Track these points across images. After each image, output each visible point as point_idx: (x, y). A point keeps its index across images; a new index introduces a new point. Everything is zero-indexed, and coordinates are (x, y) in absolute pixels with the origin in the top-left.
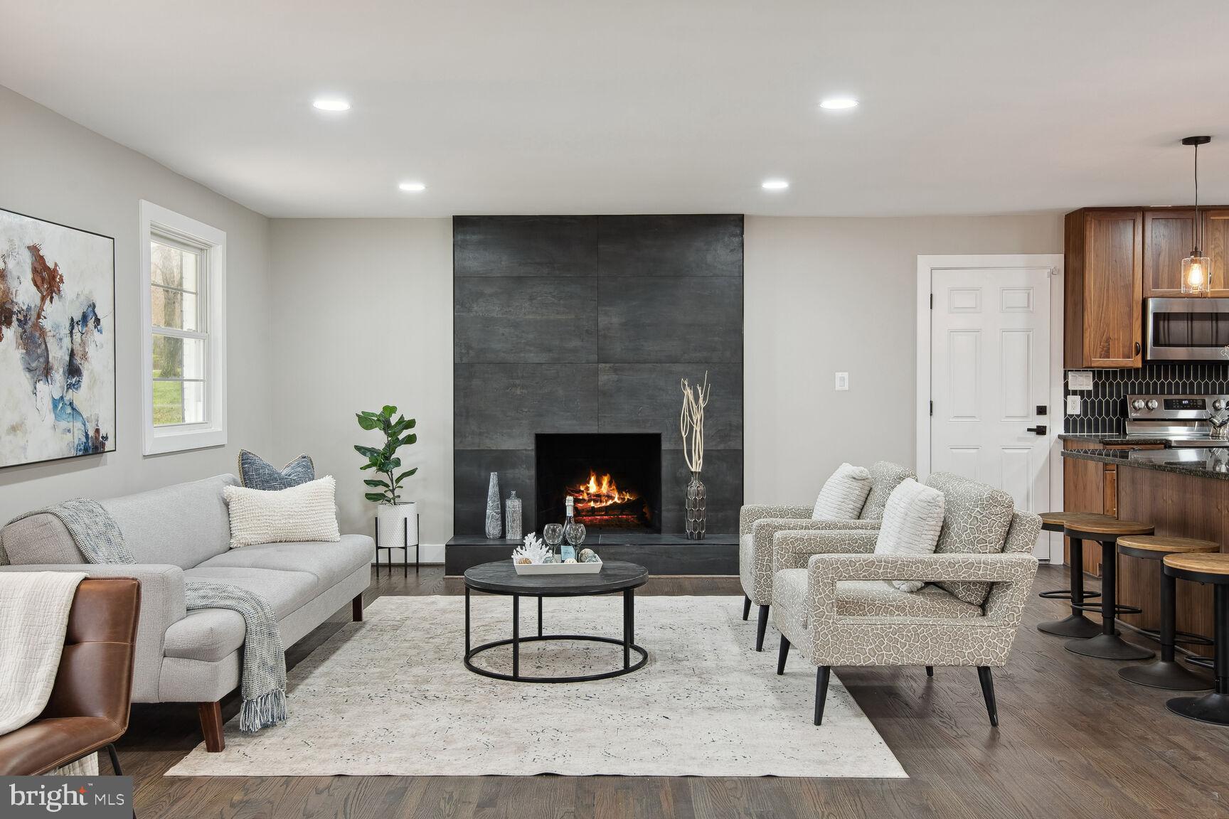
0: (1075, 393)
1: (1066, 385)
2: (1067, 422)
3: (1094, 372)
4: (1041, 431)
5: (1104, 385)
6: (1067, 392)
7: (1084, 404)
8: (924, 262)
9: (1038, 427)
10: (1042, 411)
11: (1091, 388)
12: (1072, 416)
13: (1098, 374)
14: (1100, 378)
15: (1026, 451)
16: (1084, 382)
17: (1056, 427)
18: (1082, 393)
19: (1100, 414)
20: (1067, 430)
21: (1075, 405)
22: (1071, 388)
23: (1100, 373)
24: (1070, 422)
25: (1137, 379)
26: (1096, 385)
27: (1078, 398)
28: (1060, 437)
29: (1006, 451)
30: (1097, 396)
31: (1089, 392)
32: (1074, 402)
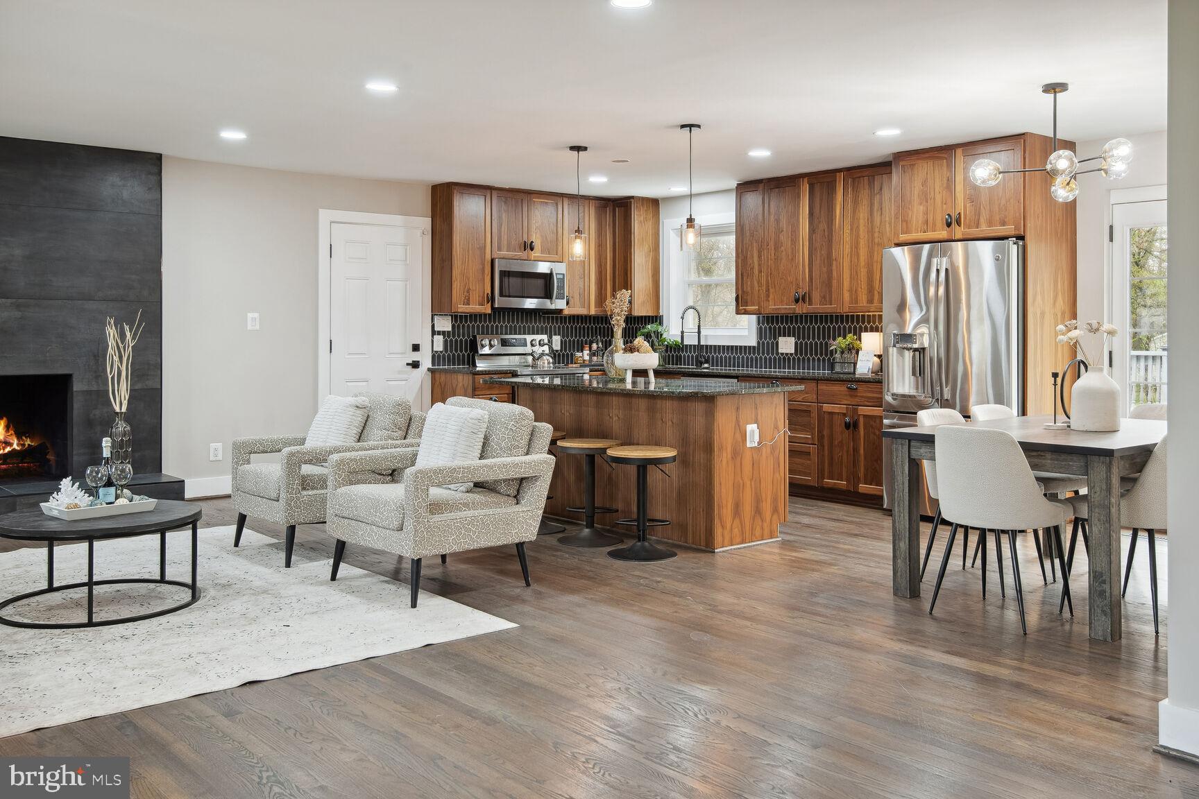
0: (439, 333)
1: (433, 326)
2: (433, 357)
3: (452, 316)
4: (415, 365)
5: (459, 326)
6: (434, 333)
7: (445, 342)
8: (325, 215)
9: (413, 361)
10: (416, 348)
11: (450, 329)
12: (437, 352)
13: (456, 318)
14: (456, 321)
15: (404, 382)
16: (445, 324)
17: (427, 363)
18: (443, 333)
19: (456, 351)
20: (433, 364)
21: (439, 347)
22: (436, 329)
24: (436, 357)
25: (480, 322)
26: (453, 326)
27: (441, 337)
28: (429, 369)
29: (390, 383)
30: (454, 336)
31: (449, 332)
32: (438, 341)
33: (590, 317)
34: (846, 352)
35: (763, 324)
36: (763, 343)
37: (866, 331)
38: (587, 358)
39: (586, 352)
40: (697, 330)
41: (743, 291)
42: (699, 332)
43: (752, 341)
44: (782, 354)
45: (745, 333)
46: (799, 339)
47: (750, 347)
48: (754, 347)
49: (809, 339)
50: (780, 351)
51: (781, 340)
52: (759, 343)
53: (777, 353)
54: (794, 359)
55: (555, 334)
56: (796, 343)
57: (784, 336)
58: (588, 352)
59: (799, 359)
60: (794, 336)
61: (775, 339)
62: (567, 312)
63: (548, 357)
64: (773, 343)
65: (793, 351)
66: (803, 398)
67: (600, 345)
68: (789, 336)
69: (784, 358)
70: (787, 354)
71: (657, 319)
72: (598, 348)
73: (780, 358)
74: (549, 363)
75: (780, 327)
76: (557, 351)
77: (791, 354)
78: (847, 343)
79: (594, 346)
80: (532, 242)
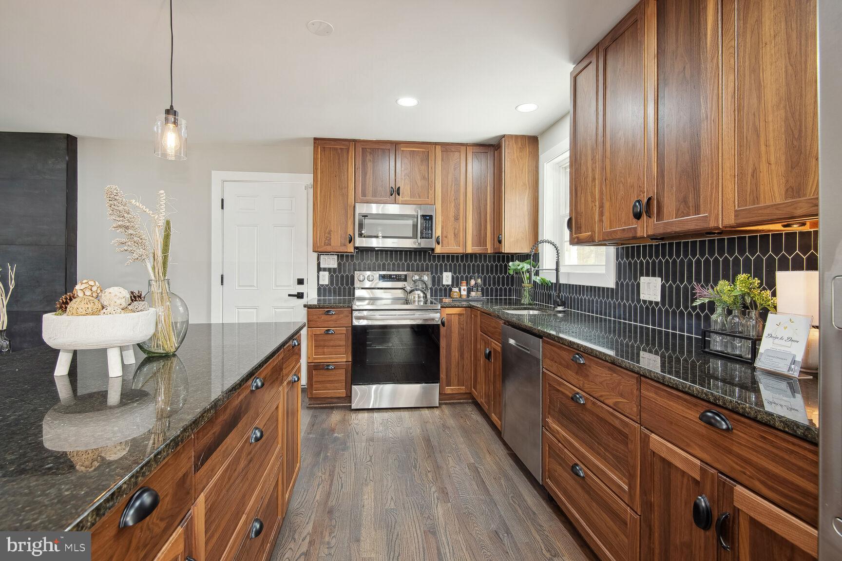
0: (325, 270)
1: (319, 264)
2: (319, 289)
3: (338, 255)
4: (300, 296)
5: (344, 264)
6: (319, 269)
7: (331, 278)
8: (217, 176)
9: (298, 293)
10: (301, 282)
11: (336, 266)
12: (322, 285)
13: (341, 256)
14: (342, 259)
15: (290, 310)
16: (331, 262)
17: (312, 293)
18: (329, 270)
19: (342, 285)
20: (319, 295)
21: (325, 278)
22: (322, 266)
23: (342, 256)
24: (322, 290)
26: (339, 264)
27: (327, 274)
30: (340, 272)
31: (335, 269)
32: (324, 276)
33: (467, 255)
34: (736, 312)
35: (622, 259)
36: (622, 283)
37: (784, 267)
38: (464, 293)
39: (464, 288)
40: (555, 267)
41: (577, 212)
42: (557, 270)
43: (610, 282)
44: (645, 301)
45: (602, 271)
46: (667, 281)
47: (608, 289)
48: (612, 289)
49: (682, 281)
50: (642, 297)
51: (644, 280)
52: (617, 283)
53: (639, 300)
54: (660, 310)
55: (446, 271)
56: (663, 287)
57: (647, 275)
58: (466, 288)
59: (667, 311)
60: (660, 276)
61: (636, 279)
62: (438, 250)
63: (419, 292)
64: (633, 285)
65: (658, 299)
66: (616, 403)
67: (479, 281)
68: (654, 275)
69: (647, 308)
70: (651, 302)
71: (533, 257)
72: (476, 284)
73: (641, 307)
74: (419, 297)
75: (641, 262)
76: (448, 286)
77: (657, 303)
78: (737, 293)
79: (473, 282)
80: (399, 188)
